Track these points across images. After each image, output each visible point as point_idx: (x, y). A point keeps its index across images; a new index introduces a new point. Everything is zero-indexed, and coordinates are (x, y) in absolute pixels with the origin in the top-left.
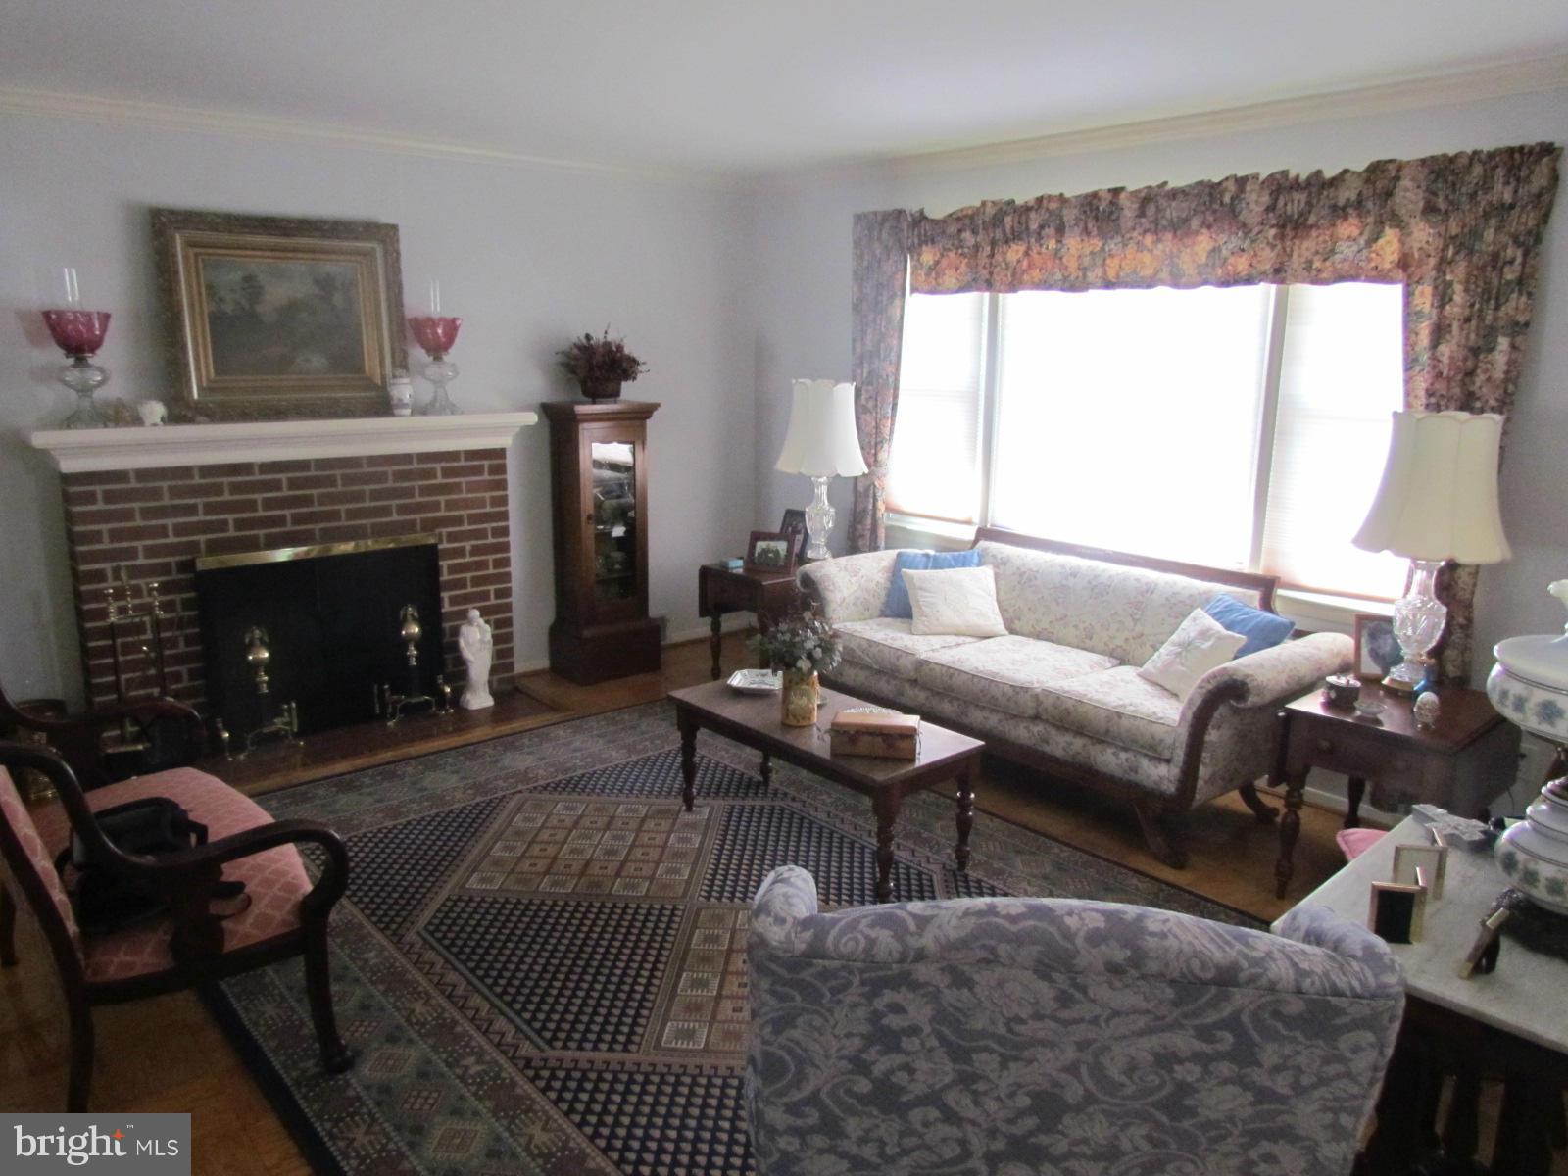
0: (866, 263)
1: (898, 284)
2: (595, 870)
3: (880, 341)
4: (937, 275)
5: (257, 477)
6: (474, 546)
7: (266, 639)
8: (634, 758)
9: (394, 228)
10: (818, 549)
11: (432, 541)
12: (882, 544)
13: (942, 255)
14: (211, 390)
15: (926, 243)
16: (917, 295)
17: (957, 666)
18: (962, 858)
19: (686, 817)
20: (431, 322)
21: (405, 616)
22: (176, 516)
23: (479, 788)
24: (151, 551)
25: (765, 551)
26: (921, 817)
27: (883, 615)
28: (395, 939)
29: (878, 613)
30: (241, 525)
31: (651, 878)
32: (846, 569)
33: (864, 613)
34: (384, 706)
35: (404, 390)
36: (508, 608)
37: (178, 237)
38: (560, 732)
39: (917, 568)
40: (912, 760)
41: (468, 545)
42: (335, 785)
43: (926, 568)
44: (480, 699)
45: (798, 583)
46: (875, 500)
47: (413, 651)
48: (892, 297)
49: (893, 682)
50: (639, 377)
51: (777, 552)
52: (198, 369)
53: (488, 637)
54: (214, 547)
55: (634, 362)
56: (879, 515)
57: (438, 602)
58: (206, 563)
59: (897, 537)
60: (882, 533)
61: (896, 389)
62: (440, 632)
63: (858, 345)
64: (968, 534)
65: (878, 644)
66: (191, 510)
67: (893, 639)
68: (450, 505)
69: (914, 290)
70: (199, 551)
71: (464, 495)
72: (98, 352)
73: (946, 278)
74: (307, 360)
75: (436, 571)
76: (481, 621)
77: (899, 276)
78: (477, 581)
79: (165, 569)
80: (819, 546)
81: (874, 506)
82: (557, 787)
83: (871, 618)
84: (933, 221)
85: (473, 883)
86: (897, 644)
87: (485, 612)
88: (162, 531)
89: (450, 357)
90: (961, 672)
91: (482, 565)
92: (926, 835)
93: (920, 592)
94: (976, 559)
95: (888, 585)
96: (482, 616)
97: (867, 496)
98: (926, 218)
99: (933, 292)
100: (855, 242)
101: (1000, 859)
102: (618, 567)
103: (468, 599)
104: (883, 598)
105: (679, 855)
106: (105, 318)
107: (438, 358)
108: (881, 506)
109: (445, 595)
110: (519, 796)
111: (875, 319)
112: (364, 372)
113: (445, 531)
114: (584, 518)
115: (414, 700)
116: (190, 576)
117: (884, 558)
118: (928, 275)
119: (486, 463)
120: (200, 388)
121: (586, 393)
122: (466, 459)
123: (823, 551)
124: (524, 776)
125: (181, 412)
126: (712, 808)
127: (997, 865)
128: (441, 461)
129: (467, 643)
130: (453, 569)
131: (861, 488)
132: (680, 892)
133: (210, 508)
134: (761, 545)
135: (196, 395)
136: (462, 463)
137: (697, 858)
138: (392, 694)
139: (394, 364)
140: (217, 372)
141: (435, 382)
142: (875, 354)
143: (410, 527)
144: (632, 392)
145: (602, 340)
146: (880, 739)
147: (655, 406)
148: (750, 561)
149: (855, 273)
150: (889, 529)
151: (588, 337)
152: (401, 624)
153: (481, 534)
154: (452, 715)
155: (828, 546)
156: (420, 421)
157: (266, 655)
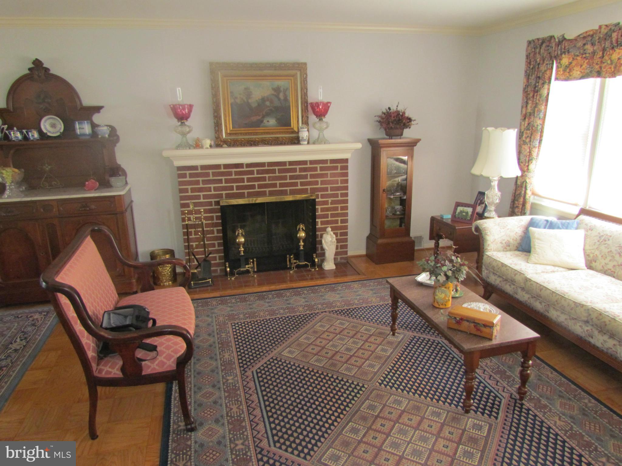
0: (532, 66)
1: (547, 76)
2: (337, 357)
3: (535, 107)
4: (570, 70)
5: (245, 169)
6: (332, 200)
7: (244, 233)
8: (381, 303)
9: (305, 64)
10: (491, 212)
11: (313, 198)
12: (528, 212)
13: (573, 59)
14: (230, 134)
15: (564, 52)
16: (557, 82)
17: (545, 285)
18: (522, 394)
19: (391, 338)
20: (317, 104)
21: (299, 228)
22: (214, 184)
23: (310, 307)
24: (205, 197)
25: (461, 212)
26: (511, 362)
27: (516, 250)
28: (243, 372)
29: (515, 248)
30: (238, 188)
31: (360, 367)
32: (499, 225)
33: (507, 247)
34: (291, 263)
35: (304, 134)
36: (346, 228)
37: (219, 73)
38: (356, 285)
39: (539, 227)
40: (490, 339)
41: (330, 200)
42: (258, 297)
43: (545, 228)
44: (329, 265)
45: (473, 229)
46: (526, 189)
47: (302, 243)
48: (543, 84)
49: (513, 286)
50: (412, 127)
51: (467, 213)
52: (226, 126)
53: (334, 240)
54: (229, 196)
55: (410, 120)
56: (527, 197)
57: (314, 223)
58: (224, 203)
59: (535, 209)
60: (528, 206)
61: (542, 132)
62: (315, 236)
63: (524, 110)
64: (576, 211)
65: (506, 266)
66: (220, 181)
67: (516, 264)
68: (323, 183)
69: (556, 79)
70: (222, 197)
71: (329, 179)
72: (189, 120)
73: (574, 72)
74: (268, 121)
75: (314, 210)
76: (332, 233)
77: (548, 72)
78: (333, 216)
79: (210, 204)
80: (490, 211)
81: (525, 193)
82: (340, 312)
83: (510, 250)
84: (569, 40)
85: (285, 353)
86: (517, 268)
87: (333, 229)
88: (209, 189)
89: (326, 119)
90: (547, 289)
91: (336, 209)
92: (509, 373)
93: (537, 240)
94: (575, 225)
95: (523, 234)
96: (332, 230)
97: (522, 187)
98: (565, 39)
99: (567, 79)
100: (527, 56)
101: (547, 398)
102: (398, 213)
103: (328, 223)
104: (518, 241)
105: (379, 358)
106: (191, 107)
107: (321, 120)
108: (529, 192)
109: (318, 220)
110: (324, 313)
111: (533, 96)
112: (290, 126)
113: (320, 193)
114: (381, 191)
115: (301, 264)
116: (219, 207)
117: (524, 220)
118: (564, 71)
119: (339, 165)
120: (226, 133)
121: (387, 135)
122: (331, 163)
123: (493, 214)
124: (330, 304)
125: (219, 143)
126: (405, 335)
127: (544, 401)
128: (320, 164)
129: (325, 242)
130: (322, 210)
131: (519, 183)
132: (370, 377)
133: (227, 181)
134: (460, 209)
135: (224, 136)
136: (329, 165)
137: (386, 361)
138: (295, 260)
139: (302, 123)
140: (233, 128)
141: (319, 130)
142: (532, 114)
143: (304, 191)
144: (408, 134)
145: (395, 109)
146: (472, 325)
147: (419, 140)
148: (454, 215)
149: (526, 72)
150: (533, 205)
151: (389, 109)
152: (297, 232)
153: (336, 195)
154: (318, 271)
155: (496, 211)
156: (312, 147)
157: (243, 240)
